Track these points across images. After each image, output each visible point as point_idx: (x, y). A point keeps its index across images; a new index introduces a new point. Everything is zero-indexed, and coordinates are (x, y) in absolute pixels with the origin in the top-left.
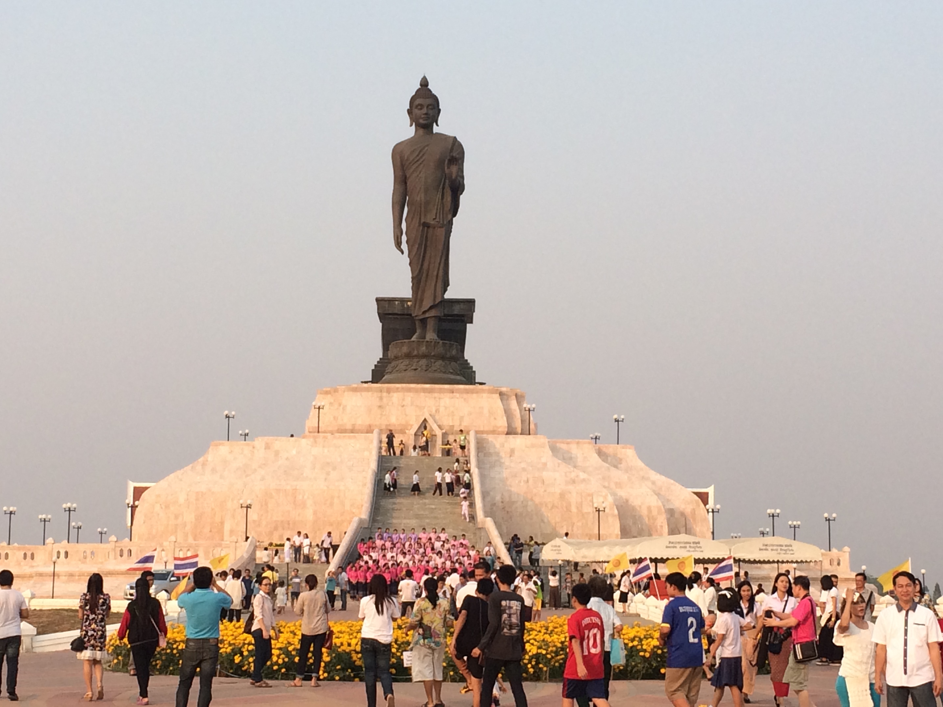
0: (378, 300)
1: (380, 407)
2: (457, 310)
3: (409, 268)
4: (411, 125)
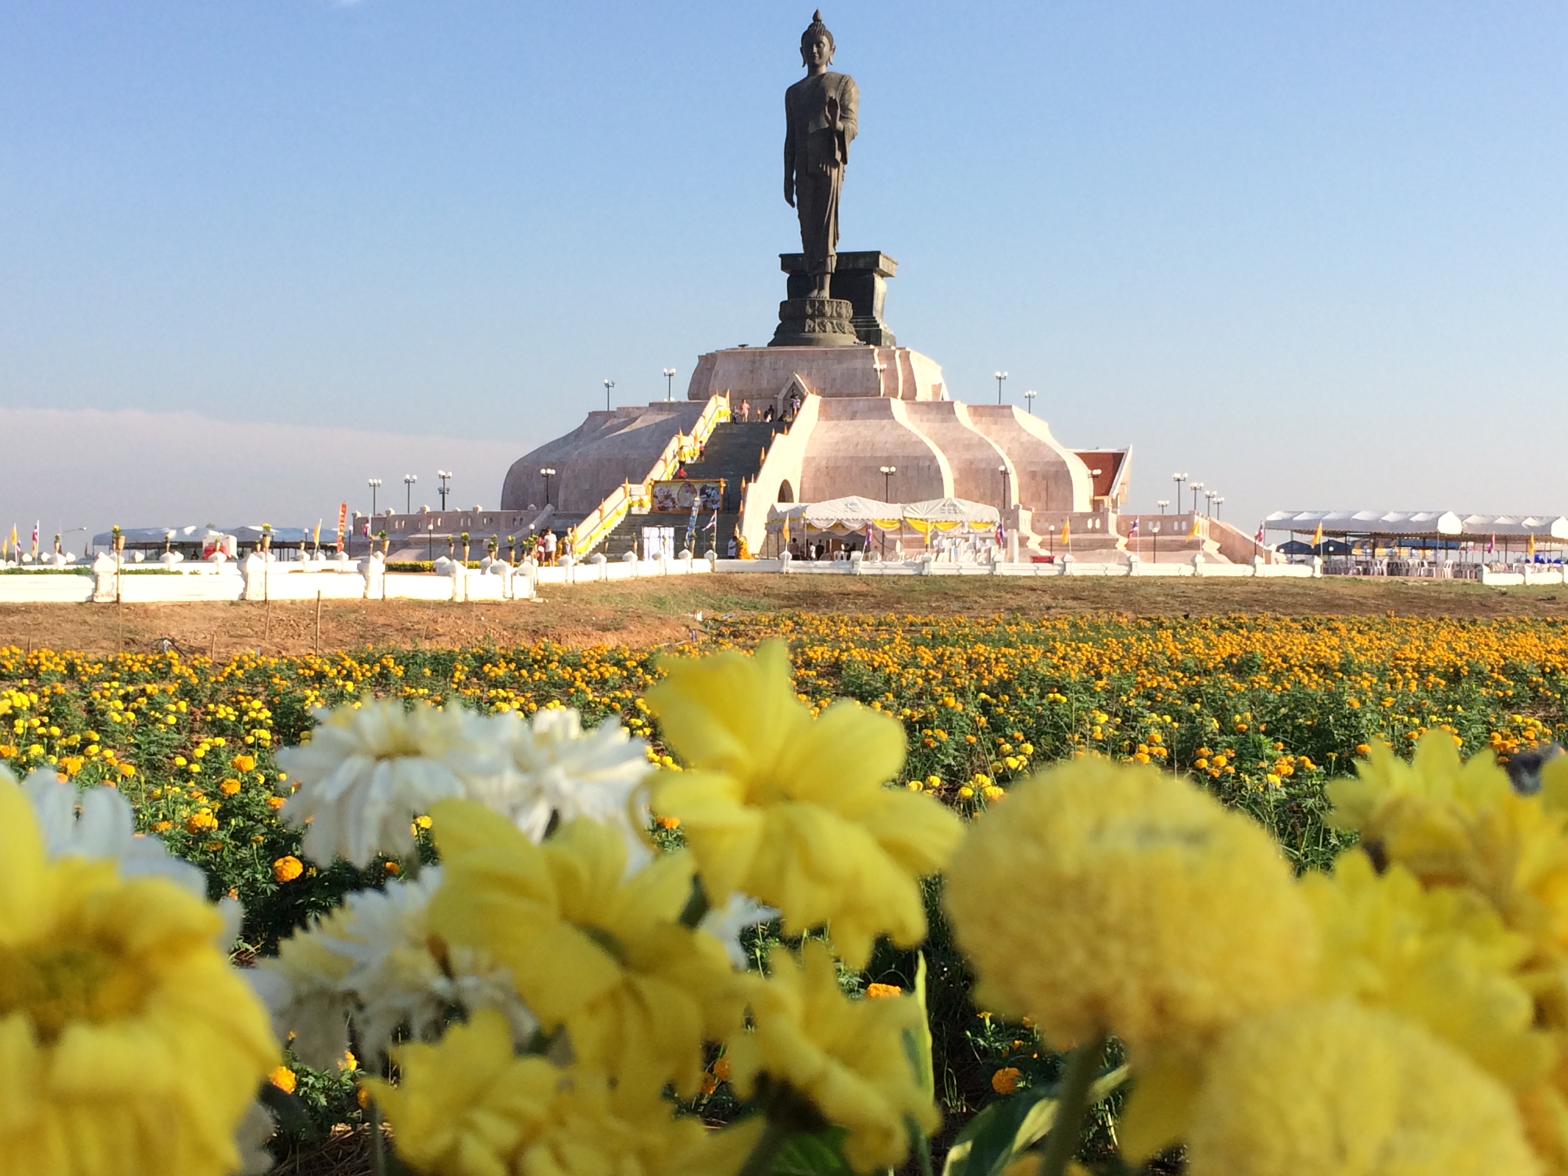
0: (781, 256)
1: (752, 372)
2: (861, 264)
3: (798, 221)
4: (804, 66)
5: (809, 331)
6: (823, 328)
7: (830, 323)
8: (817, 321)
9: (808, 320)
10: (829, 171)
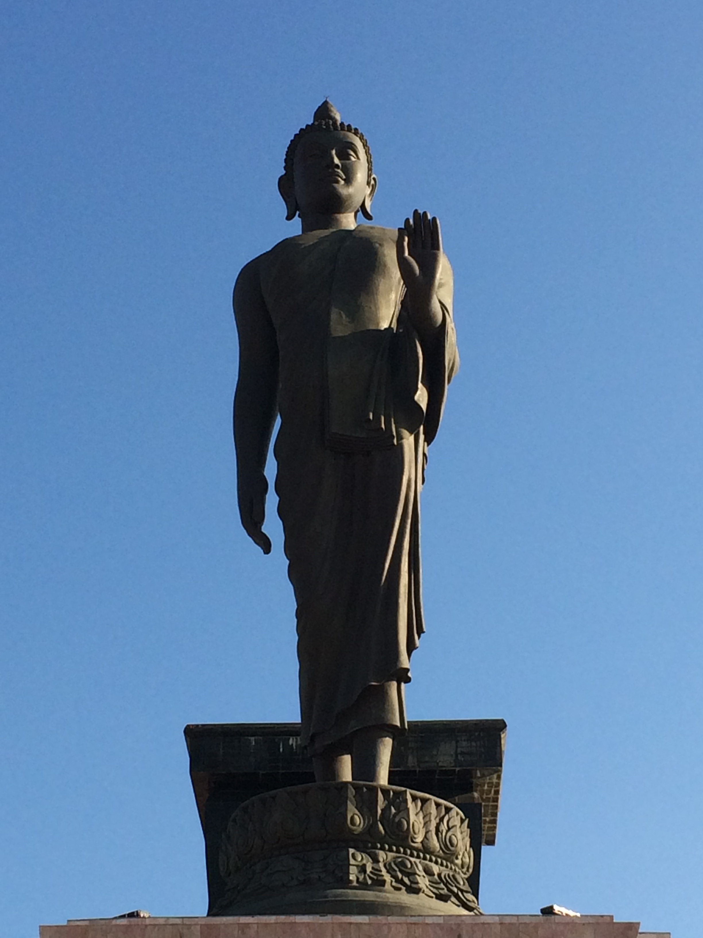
0: (192, 734)
6: (406, 880)
7: (425, 871)
8: (382, 855)
9: (351, 851)
10: (395, 434)
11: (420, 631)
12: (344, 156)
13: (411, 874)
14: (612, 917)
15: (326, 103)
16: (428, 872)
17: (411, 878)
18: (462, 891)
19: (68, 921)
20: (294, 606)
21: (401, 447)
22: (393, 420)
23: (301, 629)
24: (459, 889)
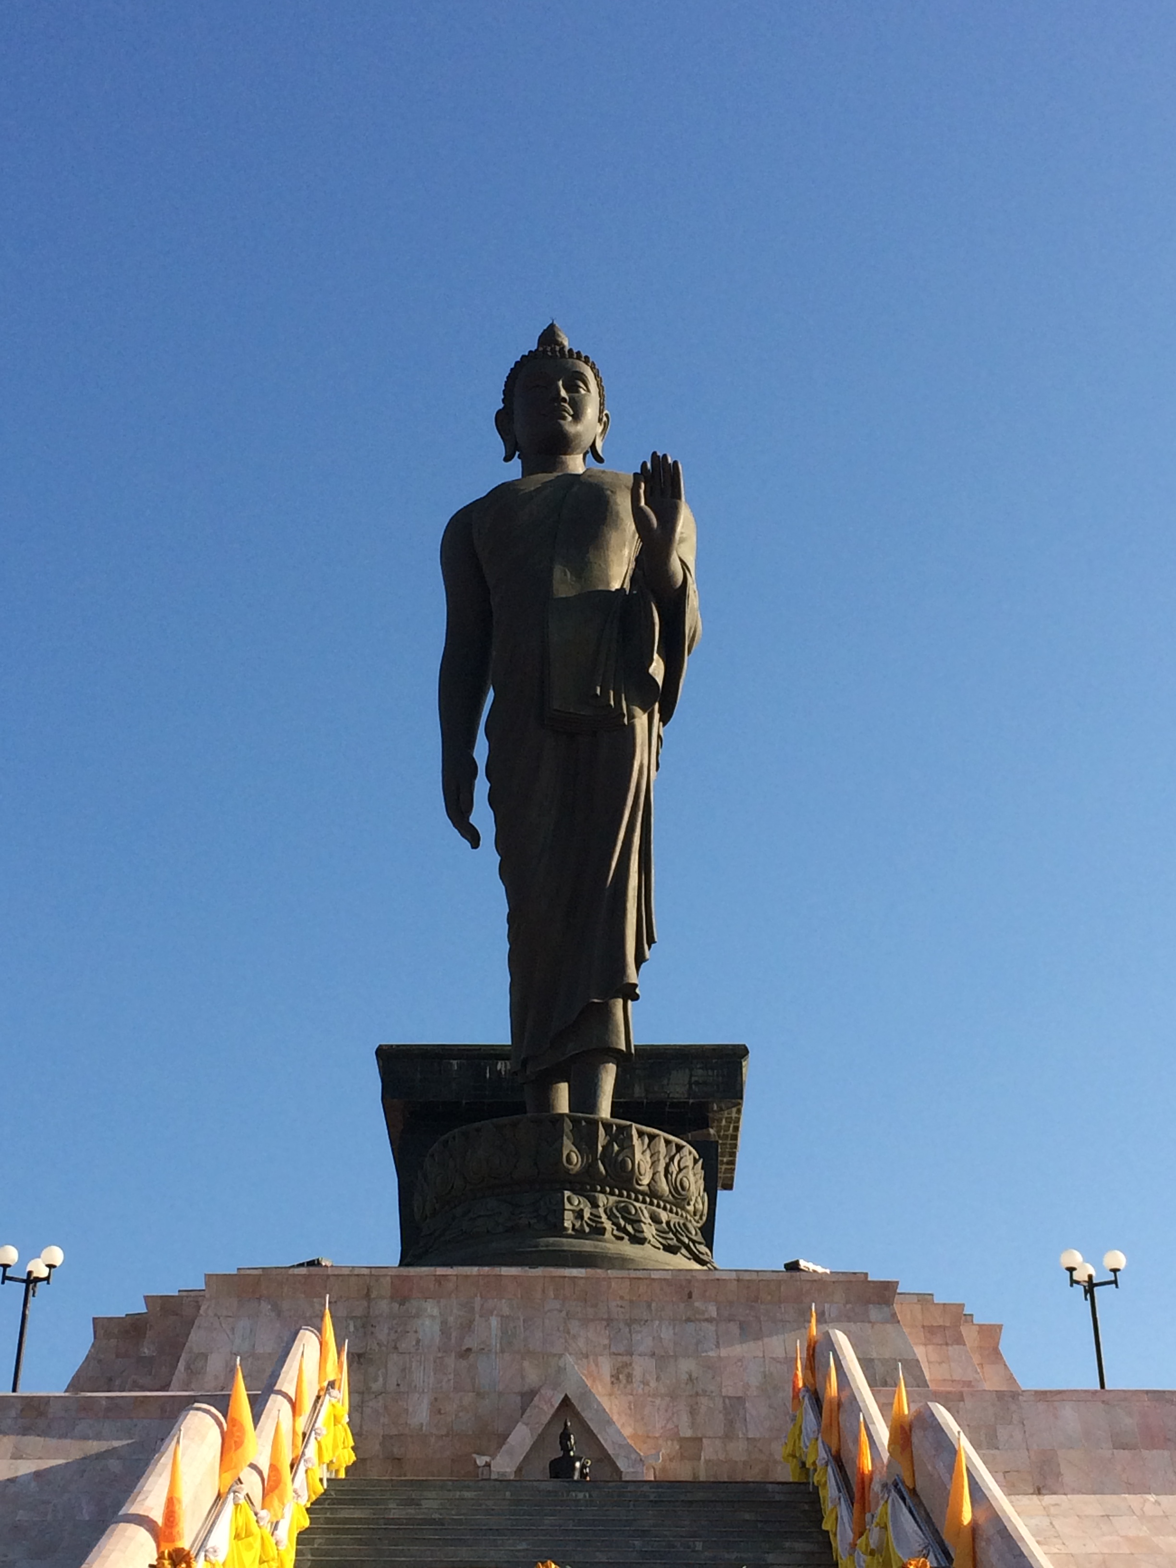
0: (388, 1054)
5: (579, 1233)
6: (629, 1228)
7: (651, 1218)
8: (602, 1199)
9: (567, 1193)
10: (625, 711)
11: (651, 941)
12: (572, 388)
13: (636, 1222)
14: (866, 1274)
15: (552, 326)
16: (655, 1219)
17: (635, 1226)
18: (694, 1242)
19: (238, 1269)
20: (504, 909)
21: (632, 728)
22: (623, 696)
23: (514, 936)
24: (690, 1239)
